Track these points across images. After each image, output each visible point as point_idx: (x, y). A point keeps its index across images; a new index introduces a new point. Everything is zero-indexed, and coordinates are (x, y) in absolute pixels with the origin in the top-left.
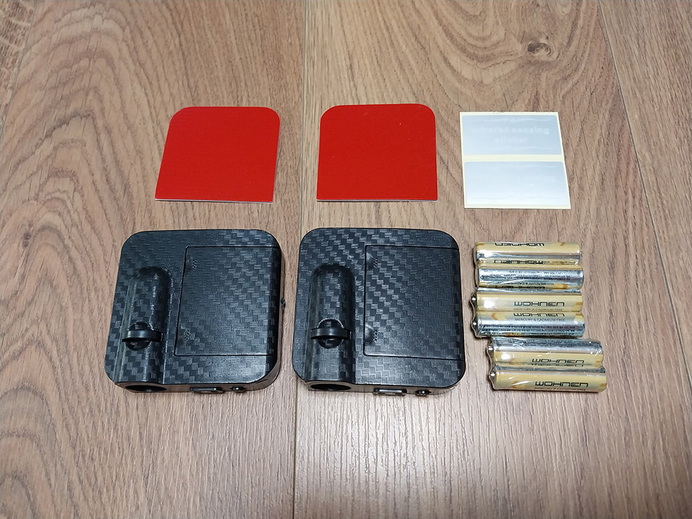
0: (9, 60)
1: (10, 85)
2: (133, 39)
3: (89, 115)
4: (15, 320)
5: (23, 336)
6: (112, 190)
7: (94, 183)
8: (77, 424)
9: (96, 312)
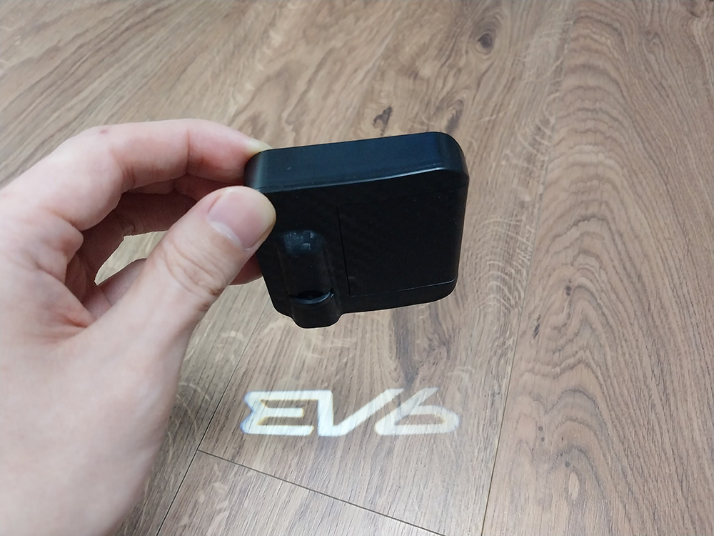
0: (539, 165)
1: (541, 182)
2: (630, 176)
3: (603, 219)
4: (566, 343)
5: (574, 355)
6: (629, 276)
7: (614, 267)
8: (623, 428)
9: (627, 356)
